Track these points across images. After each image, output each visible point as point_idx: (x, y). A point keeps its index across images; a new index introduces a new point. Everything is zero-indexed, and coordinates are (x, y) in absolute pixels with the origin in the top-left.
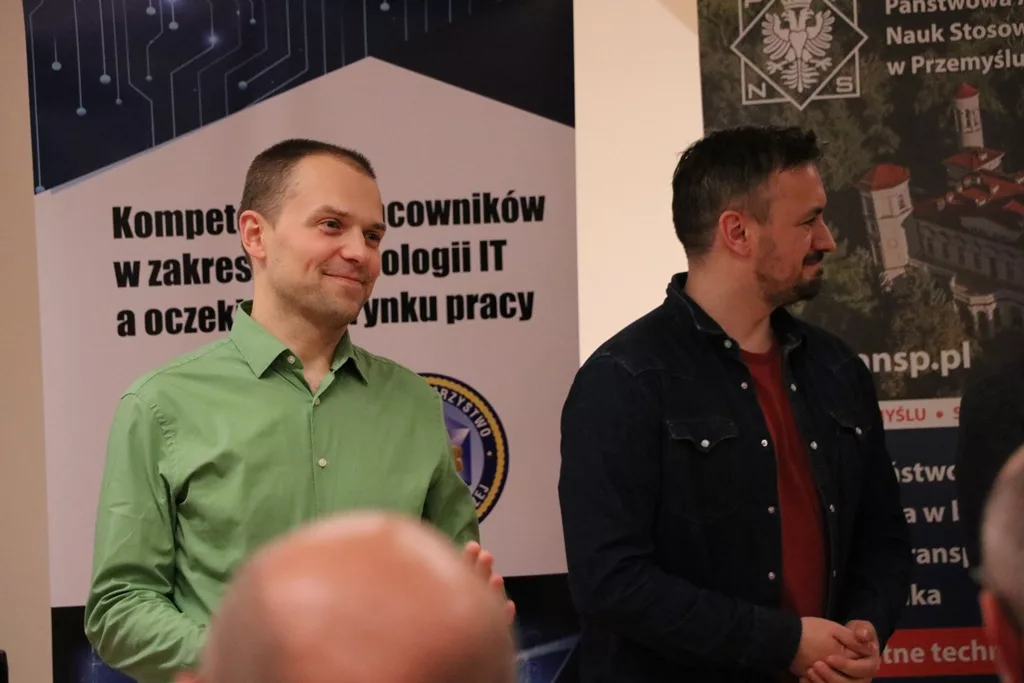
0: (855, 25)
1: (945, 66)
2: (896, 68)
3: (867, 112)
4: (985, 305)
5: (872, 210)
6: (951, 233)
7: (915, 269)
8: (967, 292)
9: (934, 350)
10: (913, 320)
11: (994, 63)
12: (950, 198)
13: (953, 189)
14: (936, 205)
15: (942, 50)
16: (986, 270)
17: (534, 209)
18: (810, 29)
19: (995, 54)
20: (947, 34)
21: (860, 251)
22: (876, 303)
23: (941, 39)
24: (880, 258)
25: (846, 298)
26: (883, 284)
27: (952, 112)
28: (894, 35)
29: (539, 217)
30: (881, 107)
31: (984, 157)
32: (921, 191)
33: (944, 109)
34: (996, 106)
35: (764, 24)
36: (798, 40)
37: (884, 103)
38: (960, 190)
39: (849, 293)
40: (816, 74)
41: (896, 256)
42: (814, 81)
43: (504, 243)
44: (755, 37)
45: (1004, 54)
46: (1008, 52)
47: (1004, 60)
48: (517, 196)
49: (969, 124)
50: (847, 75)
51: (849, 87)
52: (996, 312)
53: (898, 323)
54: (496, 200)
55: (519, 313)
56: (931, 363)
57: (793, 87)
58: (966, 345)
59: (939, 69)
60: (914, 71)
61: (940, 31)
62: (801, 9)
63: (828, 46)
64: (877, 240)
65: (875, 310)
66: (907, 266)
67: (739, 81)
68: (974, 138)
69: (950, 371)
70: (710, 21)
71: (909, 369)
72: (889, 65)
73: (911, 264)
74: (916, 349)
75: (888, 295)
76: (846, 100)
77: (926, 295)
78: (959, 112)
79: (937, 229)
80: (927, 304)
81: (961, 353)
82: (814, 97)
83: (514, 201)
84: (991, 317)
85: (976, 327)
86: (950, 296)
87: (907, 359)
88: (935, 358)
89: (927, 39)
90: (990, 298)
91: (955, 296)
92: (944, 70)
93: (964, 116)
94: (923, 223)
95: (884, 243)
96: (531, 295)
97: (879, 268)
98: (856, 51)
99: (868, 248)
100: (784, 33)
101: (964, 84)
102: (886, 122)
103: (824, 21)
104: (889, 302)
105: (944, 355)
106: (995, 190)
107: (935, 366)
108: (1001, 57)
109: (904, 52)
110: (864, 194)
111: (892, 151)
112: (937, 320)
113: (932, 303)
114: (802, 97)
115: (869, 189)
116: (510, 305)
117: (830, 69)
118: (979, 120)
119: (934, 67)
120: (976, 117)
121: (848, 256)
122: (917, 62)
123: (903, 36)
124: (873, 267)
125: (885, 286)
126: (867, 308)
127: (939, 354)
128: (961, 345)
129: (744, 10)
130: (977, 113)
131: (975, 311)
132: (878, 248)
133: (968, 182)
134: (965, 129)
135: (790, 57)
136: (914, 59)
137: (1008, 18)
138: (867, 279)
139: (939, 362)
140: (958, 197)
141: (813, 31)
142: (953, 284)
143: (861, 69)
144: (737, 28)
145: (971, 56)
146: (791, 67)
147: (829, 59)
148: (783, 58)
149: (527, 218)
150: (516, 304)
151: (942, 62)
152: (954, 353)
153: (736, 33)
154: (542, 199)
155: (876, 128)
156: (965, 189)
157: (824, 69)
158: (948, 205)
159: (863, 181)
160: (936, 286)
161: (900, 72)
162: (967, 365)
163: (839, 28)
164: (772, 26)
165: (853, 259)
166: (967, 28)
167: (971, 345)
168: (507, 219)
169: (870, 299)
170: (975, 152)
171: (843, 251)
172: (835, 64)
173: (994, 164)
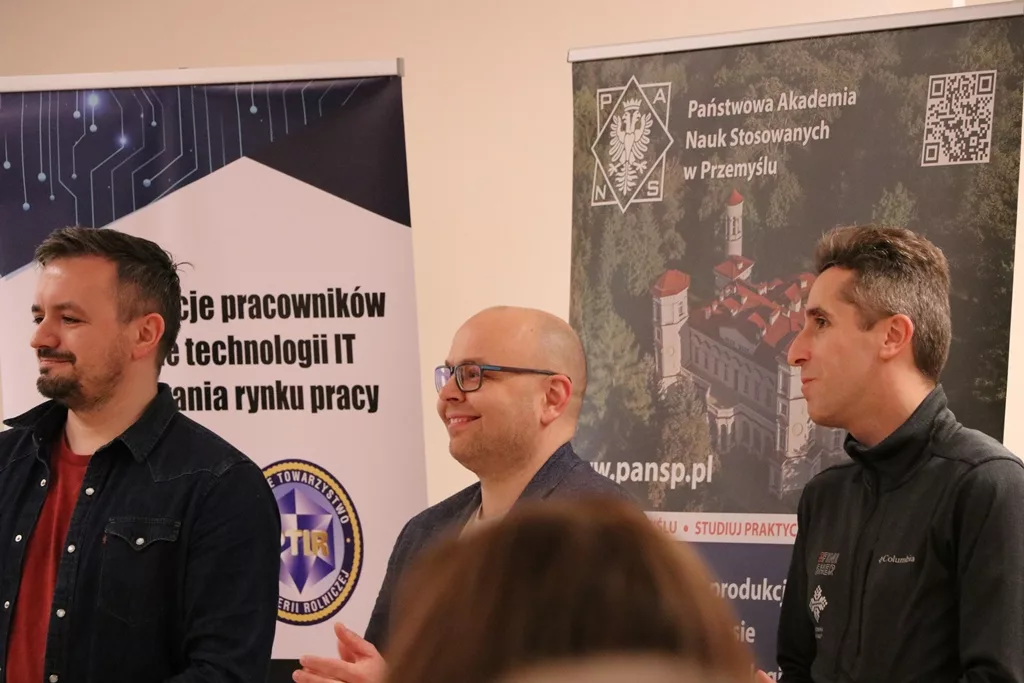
0: (666, 129)
1: (724, 172)
2: (689, 173)
3: (666, 217)
4: (726, 418)
5: (659, 318)
6: (712, 342)
7: (684, 378)
8: (716, 405)
9: (689, 461)
10: (678, 430)
11: (756, 170)
12: (715, 307)
13: (718, 298)
14: (704, 313)
15: (723, 155)
16: (730, 384)
17: (376, 305)
18: (637, 131)
19: (757, 161)
20: (728, 139)
21: (647, 357)
22: (653, 411)
23: (724, 145)
24: (660, 367)
25: (633, 405)
26: (660, 392)
27: (724, 220)
28: (692, 140)
29: (381, 314)
30: (676, 214)
31: (740, 266)
32: (695, 298)
33: (719, 217)
34: (754, 216)
35: (612, 125)
36: (629, 141)
37: (680, 207)
38: (722, 299)
39: (636, 400)
40: (636, 177)
41: (672, 365)
42: (634, 184)
43: (352, 337)
44: (606, 138)
45: (763, 160)
46: (766, 158)
47: (762, 166)
48: (362, 292)
49: (734, 234)
50: (656, 179)
51: (657, 191)
52: (734, 425)
53: (666, 433)
54: (346, 295)
55: (367, 406)
56: (686, 475)
57: (620, 190)
58: (711, 458)
59: (720, 176)
60: (702, 177)
61: (725, 135)
62: (634, 111)
63: (645, 149)
64: (660, 347)
65: (652, 417)
66: (678, 375)
67: (591, 183)
68: (736, 248)
69: (698, 484)
70: (580, 122)
71: (670, 480)
72: (685, 169)
73: (682, 373)
74: (675, 460)
75: (663, 402)
76: (654, 203)
77: (689, 405)
78: (729, 219)
79: (703, 337)
80: (688, 414)
81: (707, 466)
82: (632, 200)
83: (360, 296)
84: (729, 431)
85: (719, 440)
86: (705, 407)
87: (669, 469)
88: (689, 471)
89: (714, 145)
90: (730, 412)
91: (709, 409)
92: (723, 176)
93: (731, 223)
94: (694, 331)
95: (664, 351)
96: (376, 388)
97: (658, 376)
98: (664, 154)
99: (653, 355)
100: (621, 134)
101: (735, 192)
102: (678, 227)
103: (646, 123)
104: (662, 410)
105: (696, 467)
106: (744, 300)
107: (688, 479)
108: (761, 163)
109: (696, 157)
110: (655, 300)
111: (679, 257)
112: (694, 431)
113: (693, 414)
114: (625, 199)
115: (660, 294)
116: (361, 397)
117: (646, 171)
118: (741, 229)
119: (717, 171)
120: (739, 225)
121: (639, 361)
122: (707, 167)
123: (698, 140)
124: (654, 374)
125: (661, 394)
126: (646, 415)
127: (692, 467)
128: (707, 459)
129: (600, 111)
130: (741, 220)
131: (720, 423)
132: (660, 355)
133: (728, 291)
134: (732, 237)
135: (623, 160)
136: (704, 163)
137: (769, 125)
138: (649, 387)
139: (691, 475)
140: (720, 306)
141: (639, 133)
142: (708, 395)
143: (666, 173)
144: (596, 129)
145: (742, 163)
146: (623, 170)
147: (645, 162)
148: (618, 161)
149: (371, 314)
150: (364, 397)
151: (722, 167)
152: (701, 466)
153: (595, 135)
154: (383, 295)
155: (671, 232)
156: (725, 298)
157: (641, 171)
158: (713, 315)
159: (656, 287)
160: (697, 397)
161: (692, 177)
162: (709, 480)
163: (655, 130)
164: (616, 128)
165: (642, 366)
166: (742, 133)
167: (714, 459)
168: (355, 315)
169: (650, 407)
170: (735, 260)
171: (635, 358)
172: (649, 166)
173: (745, 275)
